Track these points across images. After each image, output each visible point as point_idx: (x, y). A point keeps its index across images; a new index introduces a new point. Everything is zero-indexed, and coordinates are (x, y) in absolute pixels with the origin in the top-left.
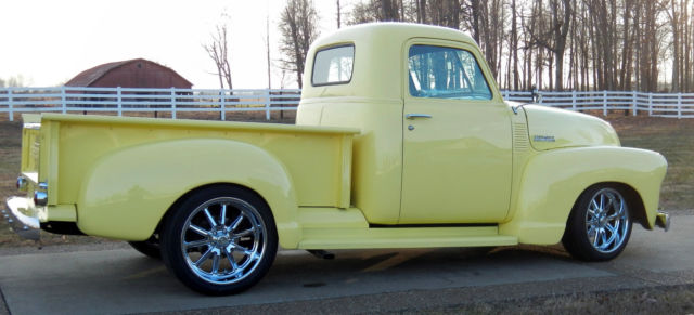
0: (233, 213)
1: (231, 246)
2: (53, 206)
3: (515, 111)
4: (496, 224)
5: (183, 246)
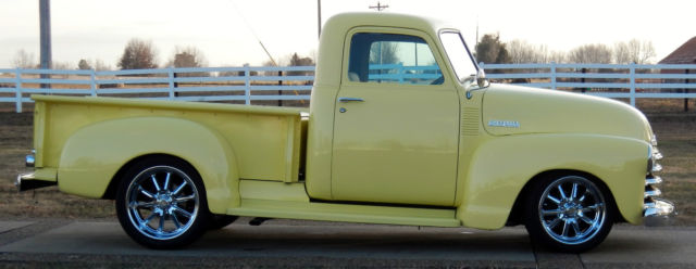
0: (176, 180)
1: (172, 208)
2: (40, 168)
3: (468, 95)
4: (454, 208)
5: (128, 205)
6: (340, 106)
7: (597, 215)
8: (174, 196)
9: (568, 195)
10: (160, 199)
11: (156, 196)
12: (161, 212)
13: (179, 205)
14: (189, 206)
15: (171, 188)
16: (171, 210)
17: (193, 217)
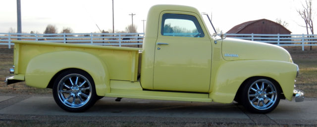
0: (81, 80)
2: (17, 74)
3: (215, 42)
4: (208, 93)
5: (58, 91)
6: (157, 47)
7: (273, 97)
8: (80, 88)
9: (260, 88)
10: (73, 89)
11: (72, 88)
12: (74, 95)
13: (82, 92)
14: (87, 92)
15: (78, 84)
16: (79, 94)
17: (89, 97)
